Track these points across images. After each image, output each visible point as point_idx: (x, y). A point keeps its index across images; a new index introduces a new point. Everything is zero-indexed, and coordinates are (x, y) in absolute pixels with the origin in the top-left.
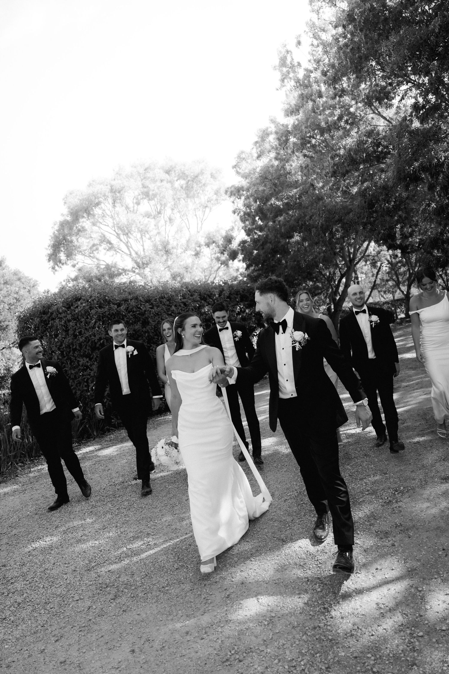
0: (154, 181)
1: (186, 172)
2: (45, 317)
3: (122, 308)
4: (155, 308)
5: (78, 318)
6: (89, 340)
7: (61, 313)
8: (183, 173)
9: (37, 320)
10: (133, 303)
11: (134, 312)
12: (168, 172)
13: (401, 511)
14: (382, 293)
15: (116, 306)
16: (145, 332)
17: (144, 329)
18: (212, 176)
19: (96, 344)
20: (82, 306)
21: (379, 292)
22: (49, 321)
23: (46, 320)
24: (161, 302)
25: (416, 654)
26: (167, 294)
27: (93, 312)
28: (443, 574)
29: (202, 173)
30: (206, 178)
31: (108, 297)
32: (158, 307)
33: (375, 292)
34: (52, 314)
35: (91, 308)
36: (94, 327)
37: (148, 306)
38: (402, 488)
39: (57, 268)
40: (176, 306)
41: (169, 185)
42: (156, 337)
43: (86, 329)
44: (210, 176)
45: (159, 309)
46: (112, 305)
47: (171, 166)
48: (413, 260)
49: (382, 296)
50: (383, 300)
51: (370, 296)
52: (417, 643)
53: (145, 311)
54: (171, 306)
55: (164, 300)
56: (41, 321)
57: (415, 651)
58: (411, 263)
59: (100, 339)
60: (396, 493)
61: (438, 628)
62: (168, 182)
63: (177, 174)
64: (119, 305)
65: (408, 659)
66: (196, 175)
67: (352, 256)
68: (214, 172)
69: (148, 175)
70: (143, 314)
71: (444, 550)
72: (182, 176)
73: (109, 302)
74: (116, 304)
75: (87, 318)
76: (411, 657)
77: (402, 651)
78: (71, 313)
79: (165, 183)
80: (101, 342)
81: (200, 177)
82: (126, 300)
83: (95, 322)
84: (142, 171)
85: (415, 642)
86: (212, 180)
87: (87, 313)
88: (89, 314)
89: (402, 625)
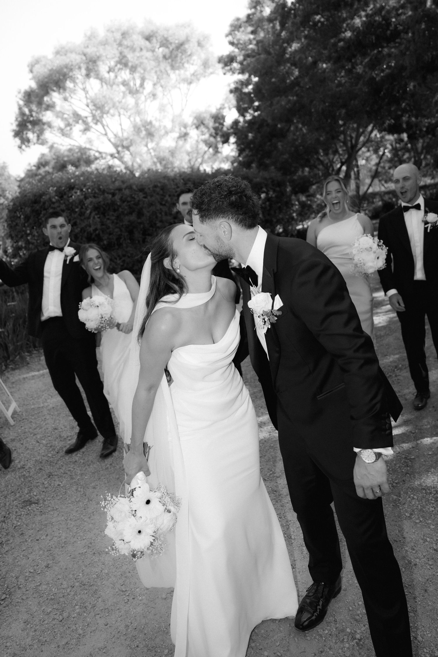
0: (133, 49)
1: (170, 39)
2: (37, 207)
3: (117, 198)
4: (149, 197)
5: (72, 207)
6: (84, 231)
7: (54, 203)
8: (166, 40)
9: (28, 210)
10: (127, 192)
11: (128, 202)
12: (148, 38)
13: (399, 383)
14: (383, 182)
15: (110, 196)
16: (140, 223)
17: (139, 221)
18: (199, 44)
19: (91, 234)
20: (76, 195)
21: (380, 181)
22: (41, 211)
23: (37, 210)
24: (154, 191)
25: (409, 468)
26: (160, 182)
27: (87, 202)
28: (432, 422)
29: (187, 40)
30: (191, 47)
31: (103, 186)
32: (152, 196)
33: (376, 181)
34: (44, 203)
35: (86, 198)
36: (89, 218)
37: (141, 195)
38: (400, 366)
39: (24, 147)
40: (170, 196)
41: (149, 54)
42: (151, 228)
43: (81, 220)
44: (196, 44)
45: (153, 199)
46: (106, 195)
47: (152, 31)
48: (420, 145)
49: (383, 185)
50: (383, 189)
51: (370, 185)
52: (410, 463)
53: (139, 201)
54: (165, 196)
55: (158, 190)
56: (33, 211)
57: (408, 467)
58: (417, 149)
59: (96, 230)
60: (396, 370)
61: (426, 454)
62: (148, 50)
63: (159, 40)
64: (113, 195)
65: (403, 470)
66: (181, 42)
67: (354, 142)
68: (202, 39)
69: (125, 43)
70: (137, 204)
71: (433, 407)
72: (165, 43)
73: (103, 192)
74: (110, 193)
75: (82, 208)
76: (405, 470)
77: (399, 467)
78: (64, 203)
79: (144, 53)
80: (97, 232)
81: (186, 46)
82: (120, 190)
83: (91, 213)
84: (118, 36)
85: (408, 462)
86: (199, 48)
87: (81, 203)
88: (84, 204)
89: (399, 453)
